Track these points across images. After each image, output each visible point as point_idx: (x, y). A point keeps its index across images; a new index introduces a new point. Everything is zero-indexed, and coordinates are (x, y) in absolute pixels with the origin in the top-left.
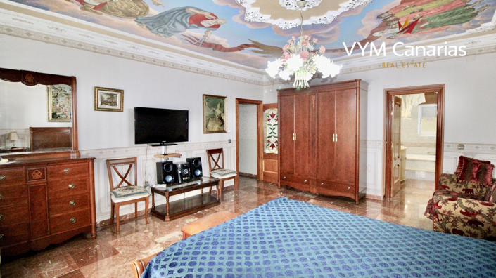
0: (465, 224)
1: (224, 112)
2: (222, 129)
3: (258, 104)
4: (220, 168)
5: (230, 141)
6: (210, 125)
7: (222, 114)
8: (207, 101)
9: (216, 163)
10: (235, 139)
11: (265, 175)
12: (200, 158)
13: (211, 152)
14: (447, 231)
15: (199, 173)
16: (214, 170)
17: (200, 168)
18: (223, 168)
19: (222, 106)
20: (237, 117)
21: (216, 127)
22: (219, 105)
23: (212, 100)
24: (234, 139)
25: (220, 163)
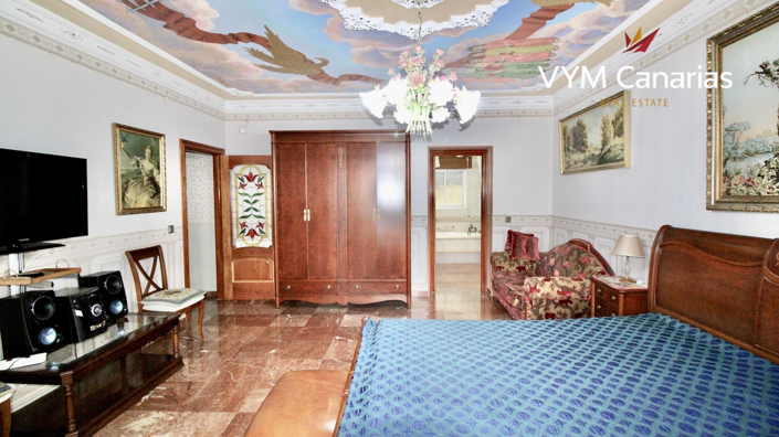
0: (556, 305)
1: (158, 168)
2: (156, 205)
3: (214, 155)
4: (158, 289)
5: (172, 229)
6: (130, 195)
7: (155, 171)
8: (124, 140)
9: (150, 279)
10: (181, 224)
11: (236, 288)
12: (118, 273)
13: (136, 256)
14: (540, 318)
15: (119, 308)
16: (147, 294)
17: (122, 297)
18: (165, 286)
19: (155, 155)
20: (184, 179)
21: (144, 200)
22: (148, 151)
23: (133, 139)
24: (179, 224)
25: (158, 280)
